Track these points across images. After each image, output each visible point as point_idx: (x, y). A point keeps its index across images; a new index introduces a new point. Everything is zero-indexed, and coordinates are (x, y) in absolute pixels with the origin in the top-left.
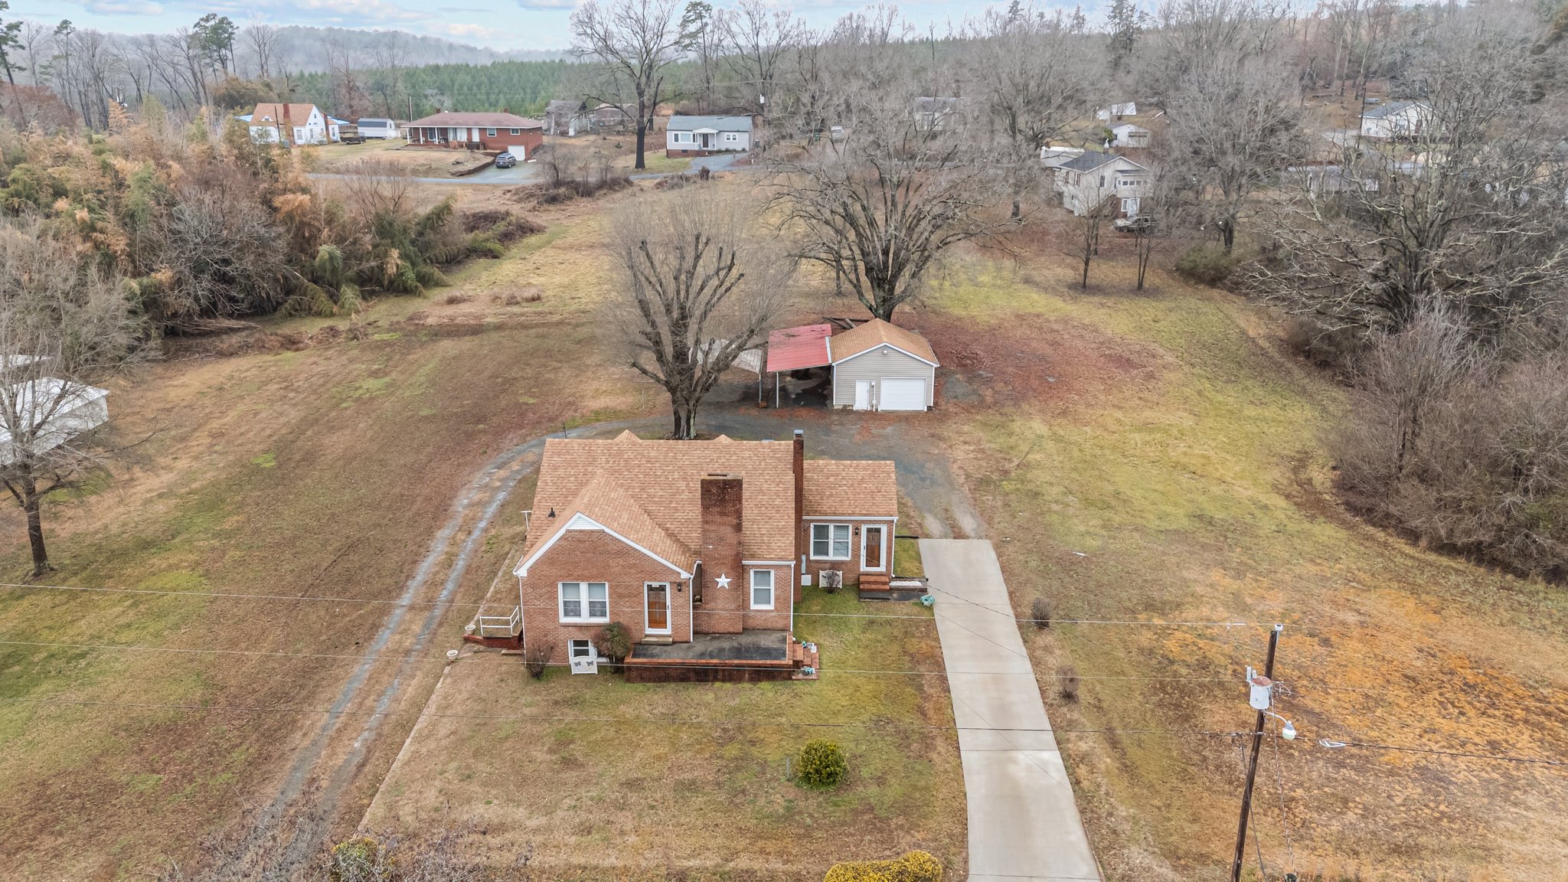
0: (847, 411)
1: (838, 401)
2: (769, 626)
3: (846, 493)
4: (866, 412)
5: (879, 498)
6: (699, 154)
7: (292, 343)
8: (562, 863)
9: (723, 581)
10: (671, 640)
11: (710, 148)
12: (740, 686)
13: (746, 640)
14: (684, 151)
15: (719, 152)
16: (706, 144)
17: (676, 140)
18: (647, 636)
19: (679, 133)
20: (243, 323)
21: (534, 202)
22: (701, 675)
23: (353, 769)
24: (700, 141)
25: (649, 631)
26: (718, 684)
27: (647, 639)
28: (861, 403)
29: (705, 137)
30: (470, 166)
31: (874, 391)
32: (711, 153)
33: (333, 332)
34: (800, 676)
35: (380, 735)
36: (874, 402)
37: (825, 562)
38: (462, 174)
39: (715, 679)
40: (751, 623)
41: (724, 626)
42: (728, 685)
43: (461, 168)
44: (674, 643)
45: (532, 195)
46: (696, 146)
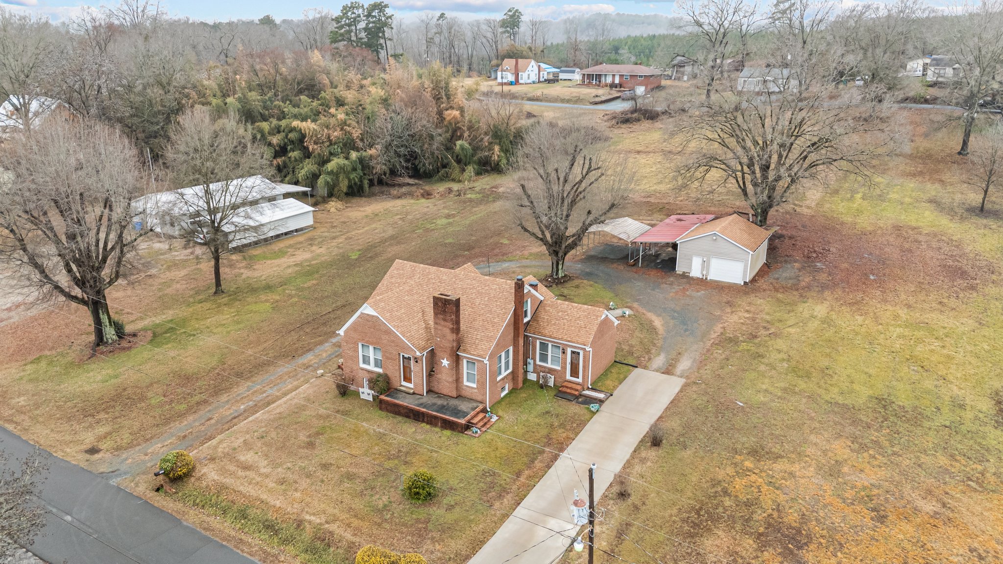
0: (685, 276)
1: (680, 268)
3: (564, 325)
4: (698, 278)
5: (583, 332)
7: (427, 195)
8: (255, 495)
9: (445, 362)
10: (412, 391)
12: (434, 429)
13: (453, 402)
18: (401, 386)
19: (747, 80)
20: (417, 181)
21: (614, 122)
22: (415, 416)
23: (230, 418)
24: (761, 85)
25: (404, 383)
26: (423, 424)
27: (401, 388)
28: (696, 272)
30: (603, 98)
31: (705, 265)
33: (450, 190)
34: (470, 433)
35: (256, 405)
36: (704, 273)
37: (545, 367)
38: (596, 103)
39: (423, 421)
40: (464, 393)
41: (445, 391)
42: (428, 426)
43: (598, 99)
44: (414, 393)
45: (615, 118)
46: (759, 88)
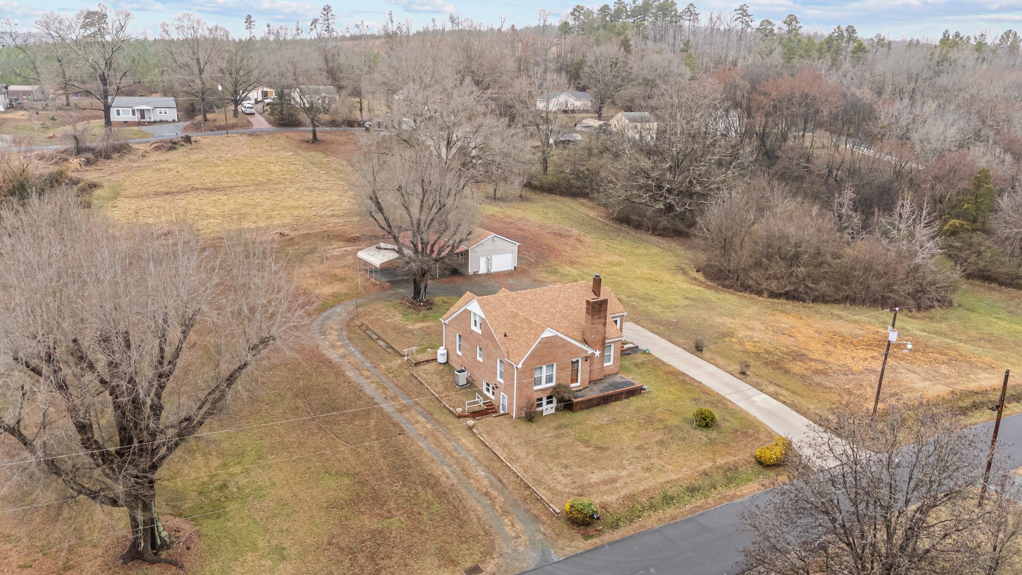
2: (611, 373)
6: (139, 124)
11: (147, 119)
13: (610, 381)
14: (125, 122)
15: (155, 122)
16: (143, 117)
17: (118, 114)
18: (571, 388)
19: (120, 109)
22: (605, 400)
24: (138, 115)
25: (572, 385)
26: (613, 403)
28: (483, 270)
29: (142, 112)
32: (150, 123)
34: (644, 391)
39: (612, 401)
40: (605, 373)
42: (618, 403)
44: (583, 389)
46: (137, 118)
